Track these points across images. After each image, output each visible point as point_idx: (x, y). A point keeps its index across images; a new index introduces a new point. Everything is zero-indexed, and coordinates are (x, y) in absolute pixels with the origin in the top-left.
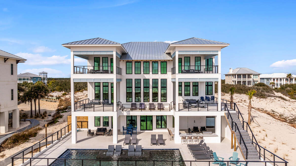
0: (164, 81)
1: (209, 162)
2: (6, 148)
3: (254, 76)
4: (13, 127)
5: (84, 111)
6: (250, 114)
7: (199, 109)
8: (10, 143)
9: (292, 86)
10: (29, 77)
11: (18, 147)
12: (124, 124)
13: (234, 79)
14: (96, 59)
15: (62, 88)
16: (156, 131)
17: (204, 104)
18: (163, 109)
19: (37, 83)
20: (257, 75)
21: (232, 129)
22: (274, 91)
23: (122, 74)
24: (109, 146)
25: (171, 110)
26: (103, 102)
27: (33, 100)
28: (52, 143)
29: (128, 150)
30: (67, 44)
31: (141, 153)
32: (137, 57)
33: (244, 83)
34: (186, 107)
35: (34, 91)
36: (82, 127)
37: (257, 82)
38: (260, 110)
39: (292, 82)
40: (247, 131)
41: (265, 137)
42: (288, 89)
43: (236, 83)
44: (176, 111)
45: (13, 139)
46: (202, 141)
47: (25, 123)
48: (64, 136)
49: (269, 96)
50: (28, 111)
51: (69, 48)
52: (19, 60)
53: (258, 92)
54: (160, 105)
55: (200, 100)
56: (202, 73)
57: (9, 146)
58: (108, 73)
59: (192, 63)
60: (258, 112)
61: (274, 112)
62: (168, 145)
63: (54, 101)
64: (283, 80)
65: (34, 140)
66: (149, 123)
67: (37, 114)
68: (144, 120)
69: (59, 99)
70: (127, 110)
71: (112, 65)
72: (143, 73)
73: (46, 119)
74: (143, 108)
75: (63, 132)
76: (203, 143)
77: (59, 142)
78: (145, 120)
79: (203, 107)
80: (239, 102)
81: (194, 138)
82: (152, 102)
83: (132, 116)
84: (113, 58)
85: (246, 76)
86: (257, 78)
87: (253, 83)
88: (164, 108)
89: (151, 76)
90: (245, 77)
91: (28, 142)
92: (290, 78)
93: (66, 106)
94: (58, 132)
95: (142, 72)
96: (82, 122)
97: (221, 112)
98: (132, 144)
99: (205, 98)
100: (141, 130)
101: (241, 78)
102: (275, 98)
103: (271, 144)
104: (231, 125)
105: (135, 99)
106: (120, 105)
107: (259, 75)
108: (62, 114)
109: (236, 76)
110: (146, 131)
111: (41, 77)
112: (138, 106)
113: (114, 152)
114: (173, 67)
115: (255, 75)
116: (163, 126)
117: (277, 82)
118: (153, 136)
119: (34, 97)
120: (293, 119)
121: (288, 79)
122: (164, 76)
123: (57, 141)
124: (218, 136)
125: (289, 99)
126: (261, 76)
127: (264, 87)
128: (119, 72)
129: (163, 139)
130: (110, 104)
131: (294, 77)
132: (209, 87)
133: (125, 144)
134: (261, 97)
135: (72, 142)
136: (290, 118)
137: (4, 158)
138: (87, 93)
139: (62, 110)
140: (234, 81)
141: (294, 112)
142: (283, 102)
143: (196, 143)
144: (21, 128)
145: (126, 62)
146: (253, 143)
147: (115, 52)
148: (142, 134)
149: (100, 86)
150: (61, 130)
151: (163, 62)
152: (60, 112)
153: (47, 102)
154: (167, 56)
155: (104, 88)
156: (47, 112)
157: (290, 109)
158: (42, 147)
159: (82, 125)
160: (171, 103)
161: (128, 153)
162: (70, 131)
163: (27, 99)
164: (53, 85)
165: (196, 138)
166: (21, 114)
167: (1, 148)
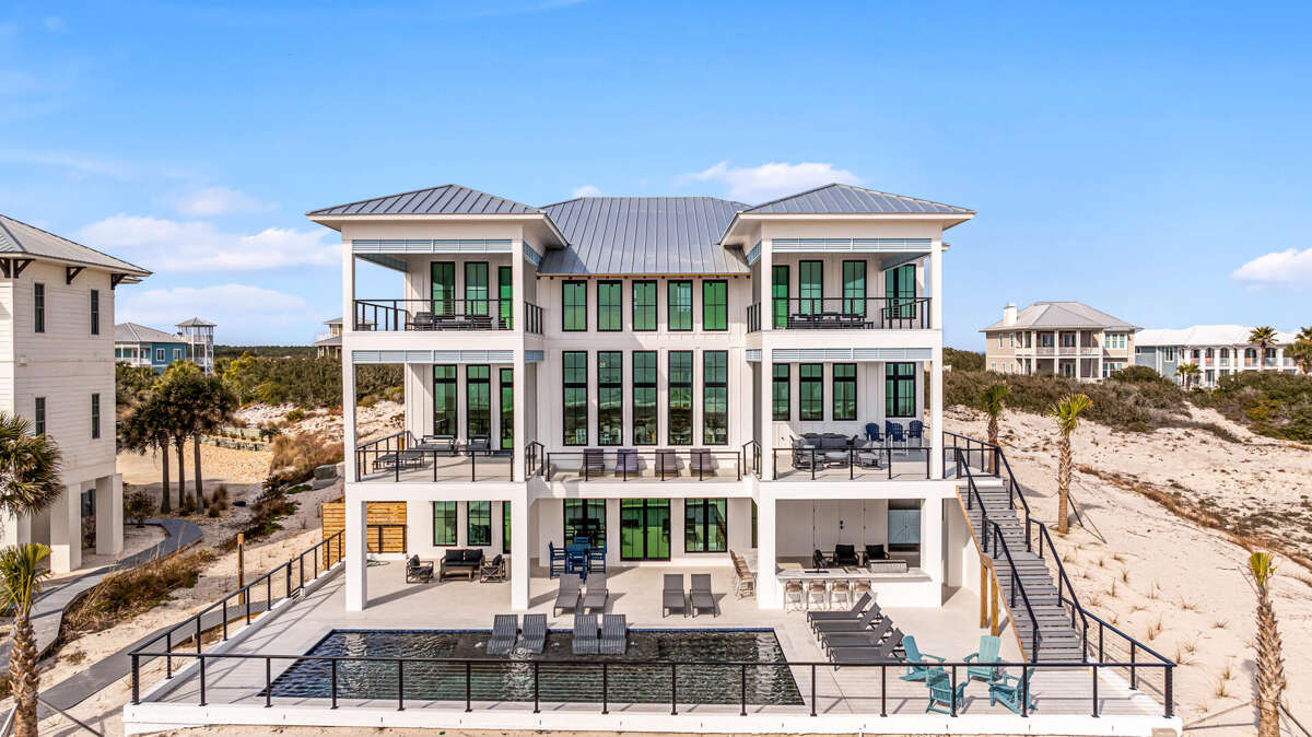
0: (717, 361)
1: (880, 668)
2: (82, 629)
3: (1111, 337)
4: (98, 550)
5: (397, 481)
6: (1064, 494)
7: (857, 470)
8: (98, 610)
9: (1264, 379)
10: (136, 343)
11: (129, 626)
12: (555, 533)
13: (1024, 352)
14: (441, 272)
15: (283, 388)
16: (685, 563)
17: (877, 452)
18: (712, 473)
19: (171, 367)
20: (1122, 334)
21: (983, 548)
22: (1186, 403)
23: (546, 333)
24: (496, 616)
25: (744, 478)
26: (467, 446)
27: (172, 439)
28: (269, 609)
29: (571, 632)
30: (330, 211)
31: (625, 642)
32: (605, 260)
33: (1068, 367)
34: (805, 466)
35: (176, 404)
36: (380, 548)
37: (1125, 365)
38: (1121, 481)
39: (1274, 364)
40: (1041, 557)
41: (1120, 584)
42: (1246, 396)
43: (1034, 368)
44: (764, 478)
45: (105, 595)
46: (866, 598)
47: (142, 534)
48: (313, 581)
49: (1165, 423)
50: (152, 488)
51: (336, 226)
52: (122, 276)
53: (1120, 408)
54: (700, 456)
55: (861, 436)
56: (871, 325)
57: (96, 620)
58: (489, 327)
59: (833, 286)
60: (1111, 490)
61: (1179, 491)
62: (732, 615)
63: (251, 444)
64: (1236, 356)
65: (190, 599)
66: (654, 531)
67: (189, 497)
68: (637, 521)
69: (274, 438)
70: (564, 477)
72: (630, 326)
73: (227, 517)
74: (629, 469)
75: (309, 569)
76: (867, 608)
77: (294, 604)
78: (641, 522)
79: (874, 464)
80: (1035, 447)
81: (833, 588)
82: (669, 444)
83: (585, 502)
84: (511, 268)
85: (1074, 338)
86: (1122, 346)
87: (1105, 366)
88: (717, 468)
89: (662, 341)
90: (1071, 343)
91: (165, 605)
92: (1263, 344)
93: (306, 466)
94: (289, 566)
95: (628, 325)
96: (384, 529)
97: (945, 482)
98: (587, 611)
99: (882, 430)
100: (622, 559)
101: (1052, 345)
102: (1189, 430)
103: (1140, 609)
104: (979, 534)
105: (600, 433)
106: (539, 457)
107: (1132, 331)
108: (291, 498)
109: (1034, 336)
110: (643, 564)
111: (187, 344)
112: (611, 461)
113: (516, 643)
114: (751, 304)
115: (1115, 334)
116: (712, 545)
117: (1208, 364)
118: (672, 581)
119: (180, 424)
120: (1253, 515)
121: (1255, 352)
122: (715, 341)
123: (285, 600)
124: (932, 577)
125: (1249, 434)
126: (1140, 339)
128: (534, 324)
129: (713, 592)
130: (496, 452)
131: (1280, 343)
132: (901, 383)
133: (559, 611)
134: (1130, 425)
135: (348, 604)
136: (1240, 515)
137: (84, 666)
138: (399, 409)
139: (291, 482)
140: (1024, 361)
141: (1262, 490)
142: (1221, 445)
143: (844, 604)
144: (133, 551)
145: (564, 282)
146: (1063, 603)
147: (520, 244)
148: (626, 573)
149: (455, 381)
150: (301, 557)
151: (710, 281)
152: (283, 491)
153: (221, 450)
154: (731, 258)
155: (473, 387)
156: (229, 490)
157: (1248, 478)
158: (231, 621)
159: (380, 539)
160: (744, 447)
161: (574, 642)
162: (337, 564)
163: (150, 433)
164: (245, 378)
165: (843, 586)
166: (125, 497)
167: (65, 626)
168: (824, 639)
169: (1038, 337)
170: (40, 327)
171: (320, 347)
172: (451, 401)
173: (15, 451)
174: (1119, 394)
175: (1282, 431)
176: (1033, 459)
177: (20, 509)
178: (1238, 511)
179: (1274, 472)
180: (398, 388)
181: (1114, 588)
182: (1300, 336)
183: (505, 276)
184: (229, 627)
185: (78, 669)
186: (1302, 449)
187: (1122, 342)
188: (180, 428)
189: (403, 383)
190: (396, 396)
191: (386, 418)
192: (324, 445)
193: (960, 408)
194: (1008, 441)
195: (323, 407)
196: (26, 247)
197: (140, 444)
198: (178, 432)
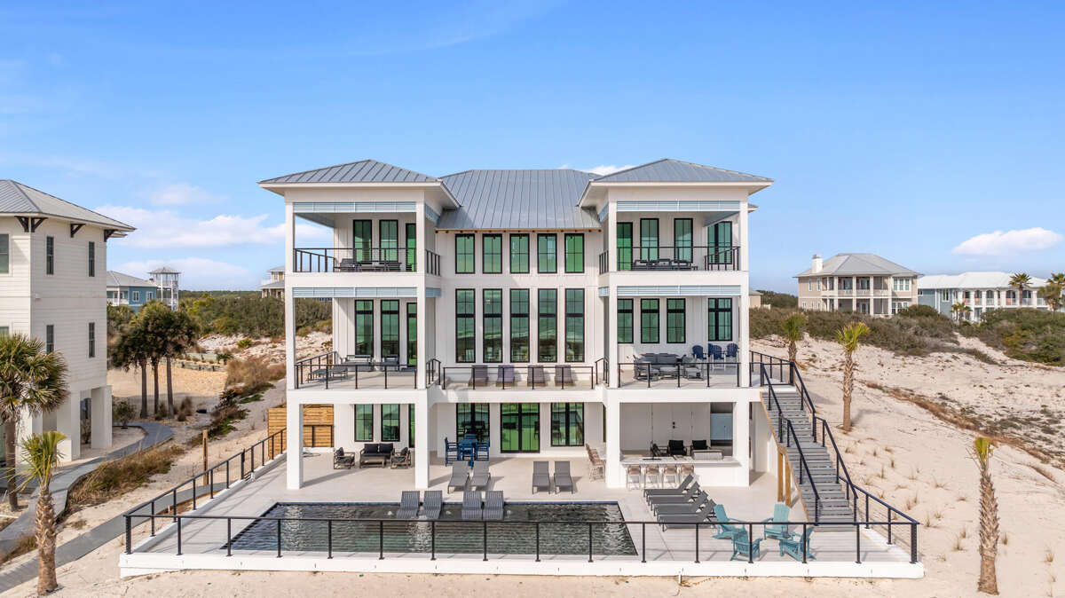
0: (576, 299)
2: (83, 503)
3: (898, 282)
4: (93, 445)
5: (327, 389)
6: (847, 400)
7: (683, 380)
8: (94, 490)
10: (117, 287)
11: (119, 501)
12: (449, 431)
13: (828, 293)
14: (361, 227)
15: (235, 322)
16: (550, 454)
17: (700, 366)
18: (571, 383)
19: (146, 305)
20: (907, 279)
21: (779, 440)
22: (956, 334)
23: (443, 274)
24: (403, 492)
25: (596, 387)
26: (381, 363)
27: (149, 361)
28: (228, 487)
29: (461, 504)
30: (276, 180)
31: (502, 512)
32: (488, 219)
33: (863, 306)
34: (644, 378)
35: (153, 332)
36: (313, 443)
37: (909, 304)
38: (900, 394)
39: (1029, 303)
40: (824, 446)
41: (888, 469)
42: (1003, 327)
43: (837, 307)
44: (611, 386)
45: (99, 478)
46: (690, 479)
47: (125, 433)
48: (260, 468)
49: (937, 349)
50: (134, 399)
51: (281, 192)
52: (113, 231)
53: (902, 337)
54: (562, 370)
55: (689, 355)
57: (94, 497)
58: (399, 270)
59: (667, 238)
60: (890, 400)
61: (946, 402)
62: (586, 492)
63: (210, 366)
64: (999, 297)
65: (165, 482)
66: (527, 432)
67: (162, 406)
68: (514, 425)
69: (228, 361)
70: (457, 387)
71: (409, 246)
72: (508, 269)
73: (192, 421)
74: (507, 381)
75: (258, 459)
76: (690, 486)
77: (247, 484)
78: (517, 424)
79: (698, 376)
80: (833, 368)
81: (665, 472)
82: (539, 361)
83: (473, 405)
84: (415, 224)
85: (868, 282)
86: (907, 289)
87: (894, 305)
88: (576, 379)
89: (533, 281)
90: (866, 286)
91: (146, 486)
92: (1021, 287)
93: (254, 383)
94: (243, 454)
95: (506, 268)
96: (317, 428)
97: (751, 389)
98: (474, 489)
99: (706, 350)
100: (502, 451)
101: (851, 288)
102: (956, 354)
103: (903, 488)
104: (777, 429)
105: (485, 353)
106: (437, 371)
107: (915, 277)
108: (242, 407)
109: (836, 281)
110: (517, 455)
111: (157, 288)
112: (493, 374)
113: (418, 512)
114: (602, 252)
115: (901, 279)
116: (573, 440)
117: (977, 303)
118: (541, 466)
119: (155, 348)
120: (1003, 420)
121: (1014, 294)
122: (575, 281)
123: (239, 481)
124: (742, 463)
125: (1004, 358)
126: (922, 283)
127: (924, 319)
128: (434, 266)
129: (571, 475)
130: (403, 368)
131: (1034, 286)
132: (721, 314)
133: (452, 489)
134: (909, 350)
135: (288, 484)
136: (993, 420)
137: (85, 530)
138: (327, 338)
139: (242, 395)
140: (828, 301)
141: (1011, 401)
142: (981, 366)
143: (673, 484)
144: (120, 446)
145: (457, 236)
146: (841, 481)
147: (423, 206)
148: (504, 463)
149: (371, 312)
150: (252, 449)
151: (570, 235)
152: (236, 402)
153: (186, 371)
154: (586, 215)
155: (386, 317)
156: (193, 401)
157: (1001, 391)
158: (199, 497)
159: (313, 436)
160: (596, 362)
161: (463, 511)
162: (280, 455)
163: (133, 356)
164: (205, 314)
165: (672, 469)
166: (113, 405)
167: (70, 501)
168: (655, 509)
169: (840, 281)
170: (50, 271)
171: (264, 290)
172: (368, 330)
173: (32, 365)
174: (902, 327)
175: (1031, 355)
176: (829, 376)
177: (37, 409)
178: (991, 417)
179: (1022, 387)
180: (327, 322)
181: (883, 471)
182: (1050, 281)
183: (411, 229)
184: (197, 501)
185: (81, 532)
186: (1045, 369)
187: (907, 286)
188: (156, 351)
189: (331, 318)
190: (325, 328)
191: (318, 345)
192: (268, 367)
193: (774, 337)
194: (811, 363)
195: (266, 336)
196: (40, 208)
197: (124, 364)
198: (154, 354)
